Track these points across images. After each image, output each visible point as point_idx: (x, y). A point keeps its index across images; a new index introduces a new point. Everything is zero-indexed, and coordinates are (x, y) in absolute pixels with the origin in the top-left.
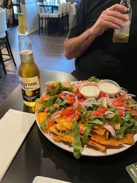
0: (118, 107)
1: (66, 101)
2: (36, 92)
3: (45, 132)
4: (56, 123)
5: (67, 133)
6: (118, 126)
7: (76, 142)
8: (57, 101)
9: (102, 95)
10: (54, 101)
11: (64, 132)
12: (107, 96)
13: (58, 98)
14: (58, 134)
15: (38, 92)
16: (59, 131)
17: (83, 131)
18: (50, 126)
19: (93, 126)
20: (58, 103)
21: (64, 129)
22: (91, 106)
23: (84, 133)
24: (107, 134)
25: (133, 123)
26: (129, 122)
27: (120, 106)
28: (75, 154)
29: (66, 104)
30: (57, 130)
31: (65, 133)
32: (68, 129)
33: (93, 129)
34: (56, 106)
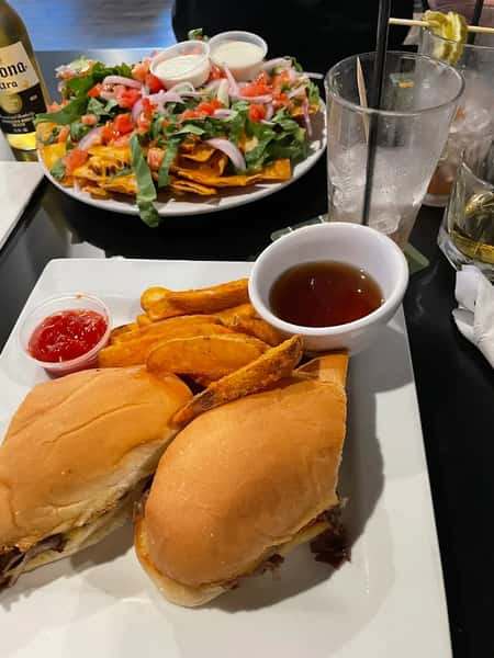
0: (254, 98)
1: (113, 103)
2: (32, 99)
3: (66, 184)
4: (90, 156)
5: (119, 174)
6: (252, 145)
7: (143, 187)
8: (89, 108)
9: (216, 74)
10: (83, 108)
11: (110, 171)
12: (229, 74)
13: (93, 100)
14: (97, 178)
15: (36, 97)
16: (98, 172)
17: (156, 160)
18: (75, 166)
19: (180, 142)
20: (92, 112)
21: (110, 165)
22: (181, 101)
23: (160, 163)
24: (222, 163)
25: (292, 130)
26: (278, 128)
27: (260, 94)
28: (144, 216)
29: (113, 109)
30: (94, 170)
31: (115, 173)
32: (119, 163)
33: (181, 150)
34: (89, 121)
